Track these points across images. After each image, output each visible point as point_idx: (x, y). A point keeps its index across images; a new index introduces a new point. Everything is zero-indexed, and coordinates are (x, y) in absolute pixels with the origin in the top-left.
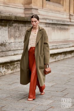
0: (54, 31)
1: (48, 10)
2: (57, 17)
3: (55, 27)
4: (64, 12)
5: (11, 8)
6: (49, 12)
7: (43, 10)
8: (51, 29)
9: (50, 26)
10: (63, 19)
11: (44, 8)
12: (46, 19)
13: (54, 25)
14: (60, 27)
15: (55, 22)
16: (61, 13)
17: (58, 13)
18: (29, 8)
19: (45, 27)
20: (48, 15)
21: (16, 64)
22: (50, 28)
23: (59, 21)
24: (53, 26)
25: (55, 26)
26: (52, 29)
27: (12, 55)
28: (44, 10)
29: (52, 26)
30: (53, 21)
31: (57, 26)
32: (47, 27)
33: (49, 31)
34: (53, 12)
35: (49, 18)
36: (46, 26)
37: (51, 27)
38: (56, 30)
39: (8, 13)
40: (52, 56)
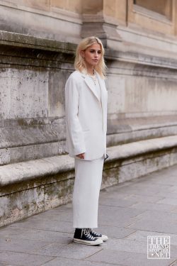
0: (153, 88)
3: (155, 77)
5: (49, 18)
6: (141, 35)
7: (127, 29)
8: (147, 82)
9: (145, 73)
11: (129, 24)
13: (154, 72)
15: (156, 62)
18: (95, 21)
19: (134, 75)
21: (71, 179)
22: (144, 79)
24: (151, 74)
25: (155, 75)
26: (149, 81)
27: (59, 154)
28: (131, 28)
29: (148, 74)
30: (153, 61)
31: (160, 75)
32: (137, 75)
33: (141, 87)
34: (150, 36)
36: (135, 72)
37: (146, 76)
38: (156, 86)
39: (44, 33)
40: (151, 156)
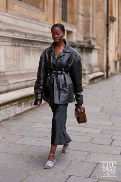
1: (17, 15)
2: (34, 30)
4: (46, 22)
10: (44, 34)
12: (12, 31)
14: (39, 47)
16: (41, 22)
17: (36, 22)
20: (17, 24)
23: (37, 37)
35: (19, 29)
